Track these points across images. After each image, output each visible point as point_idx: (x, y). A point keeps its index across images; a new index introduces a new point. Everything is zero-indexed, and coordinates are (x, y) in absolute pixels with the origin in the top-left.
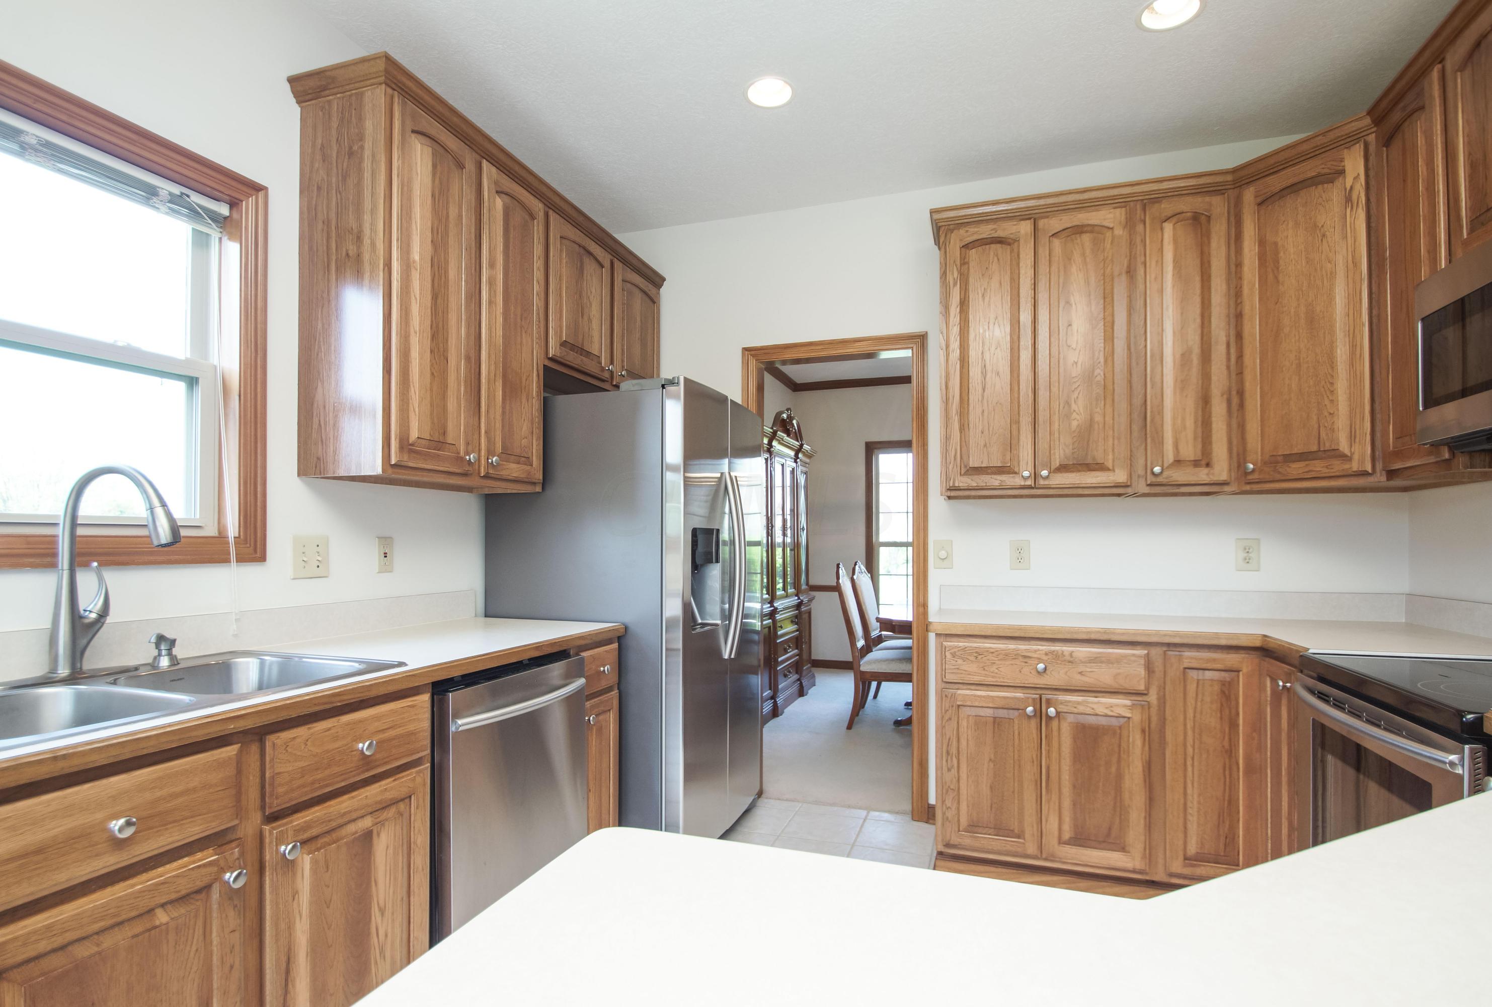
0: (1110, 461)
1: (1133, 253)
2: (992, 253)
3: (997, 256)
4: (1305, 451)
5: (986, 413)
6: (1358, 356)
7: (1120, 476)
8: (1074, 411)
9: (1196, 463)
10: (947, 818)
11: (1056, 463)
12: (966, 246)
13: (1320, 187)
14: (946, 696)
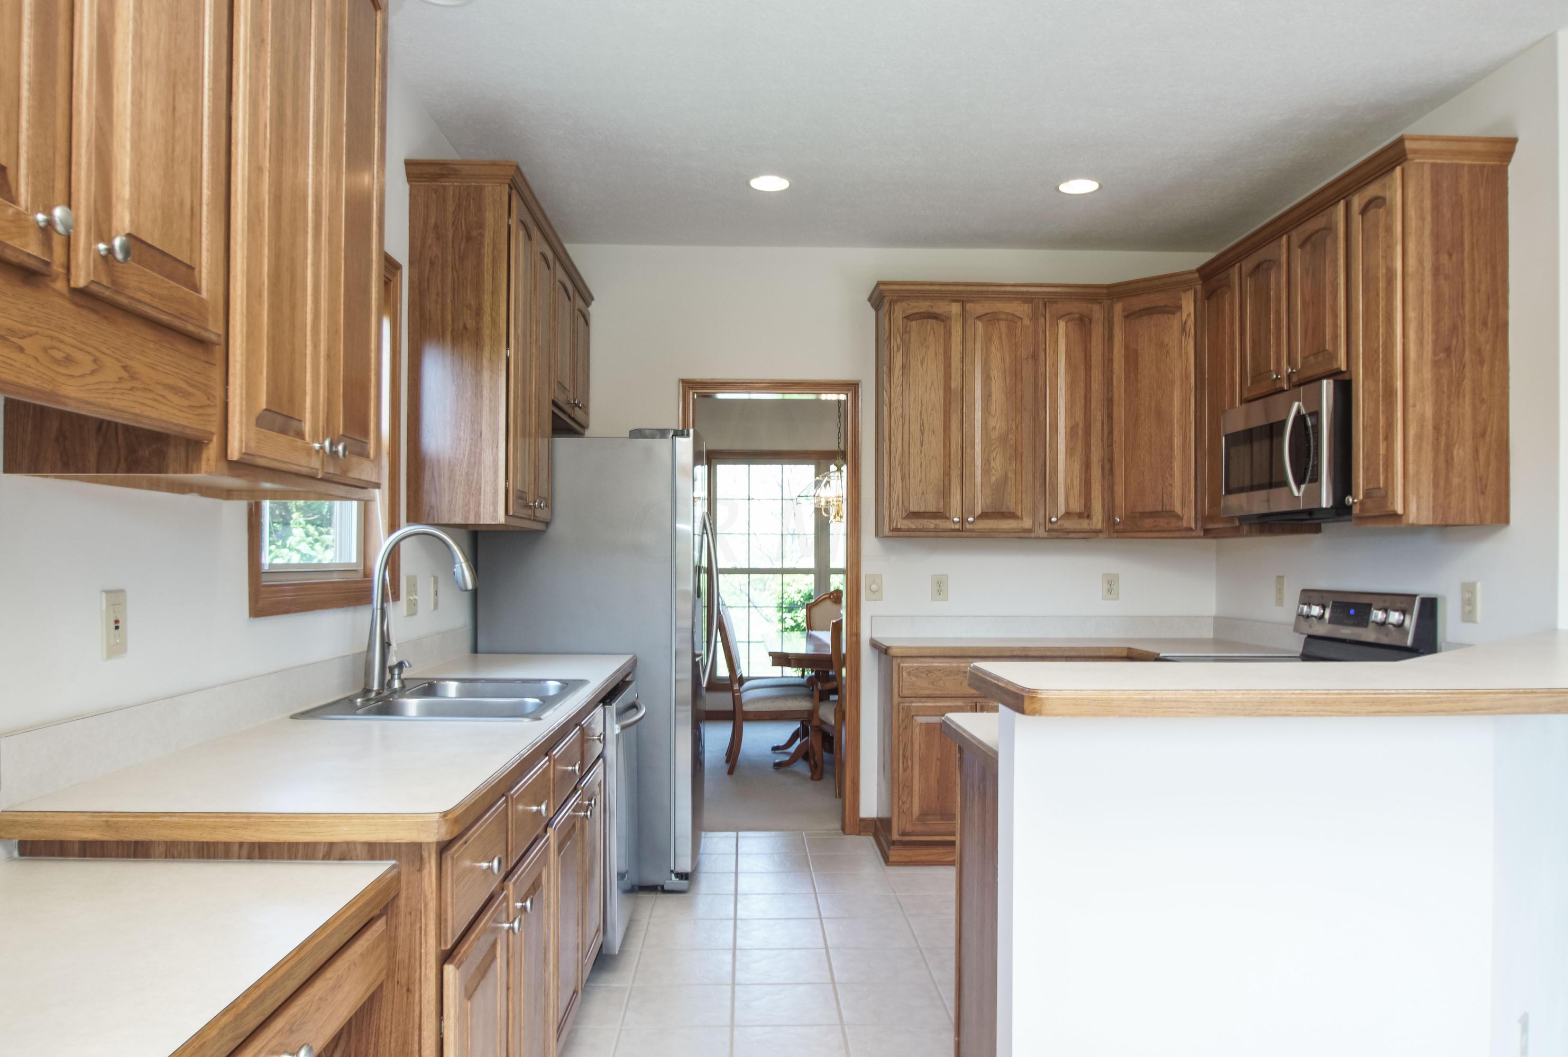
0: (1020, 511)
1: (1037, 340)
2: (929, 327)
3: (933, 329)
4: (1154, 510)
5: (924, 464)
6: (1187, 443)
7: (1027, 523)
8: (993, 468)
9: (1080, 515)
10: (903, 811)
11: (978, 511)
12: (908, 318)
13: (1166, 316)
14: (903, 708)
